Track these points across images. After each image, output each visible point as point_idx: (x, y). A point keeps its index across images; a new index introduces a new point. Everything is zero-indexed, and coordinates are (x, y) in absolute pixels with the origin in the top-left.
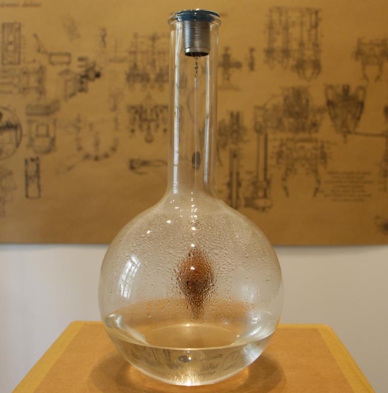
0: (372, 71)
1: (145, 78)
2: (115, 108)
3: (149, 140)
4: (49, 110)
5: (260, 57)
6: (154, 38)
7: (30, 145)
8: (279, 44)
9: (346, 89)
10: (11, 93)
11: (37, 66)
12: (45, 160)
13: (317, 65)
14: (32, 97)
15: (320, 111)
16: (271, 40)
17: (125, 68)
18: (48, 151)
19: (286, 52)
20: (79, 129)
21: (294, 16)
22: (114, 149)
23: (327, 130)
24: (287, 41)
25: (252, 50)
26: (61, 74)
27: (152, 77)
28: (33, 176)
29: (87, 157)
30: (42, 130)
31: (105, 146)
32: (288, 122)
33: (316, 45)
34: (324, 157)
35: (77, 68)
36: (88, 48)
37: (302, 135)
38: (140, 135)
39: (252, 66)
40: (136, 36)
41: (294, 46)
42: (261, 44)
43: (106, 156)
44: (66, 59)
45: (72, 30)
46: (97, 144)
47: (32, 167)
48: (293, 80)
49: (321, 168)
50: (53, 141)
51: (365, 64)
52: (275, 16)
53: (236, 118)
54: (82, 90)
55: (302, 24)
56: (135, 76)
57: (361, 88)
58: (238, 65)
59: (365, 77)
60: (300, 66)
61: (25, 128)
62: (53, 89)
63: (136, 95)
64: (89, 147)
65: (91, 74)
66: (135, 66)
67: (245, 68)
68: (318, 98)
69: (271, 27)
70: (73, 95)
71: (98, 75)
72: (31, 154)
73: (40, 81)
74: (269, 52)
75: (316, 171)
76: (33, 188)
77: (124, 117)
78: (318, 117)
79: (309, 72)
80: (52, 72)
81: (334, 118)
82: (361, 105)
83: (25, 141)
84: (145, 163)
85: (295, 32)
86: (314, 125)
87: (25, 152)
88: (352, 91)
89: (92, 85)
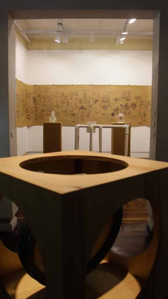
0: (138, 100)
1: (105, 102)
2: (100, 106)
3: (105, 111)
4: (90, 106)
5: (121, 98)
6: (106, 96)
7: (88, 111)
8: (124, 97)
9: (134, 103)
10: (85, 103)
11: (89, 100)
12: (90, 114)
13: (129, 100)
14: (88, 104)
15: (130, 106)
16: (123, 96)
17: (102, 100)
18: (90, 112)
19: (125, 98)
20: (95, 109)
21: (126, 92)
22: (100, 112)
23: (131, 109)
24: (125, 96)
25: (120, 97)
26: (92, 101)
27: (106, 101)
28: (88, 116)
29: (96, 113)
30: (90, 109)
31: (99, 111)
32: (125, 108)
33: (129, 97)
34: (130, 113)
35: (95, 100)
36: (96, 97)
37: (128, 110)
38: (104, 110)
39: (120, 100)
40: (103, 95)
41: (126, 97)
42: (121, 97)
43: (99, 113)
44: (93, 99)
45: (94, 94)
46: (98, 111)
47: (88, 114)
48: (126, 102)
49: (130, 115)
50: (91, 111)
51: (137, 99)
52: (124, 92)
53: (118, 107)
54: (95, 103)
55: (127, 94)
56: (103, 101)
57: (136, 103)
58: (118, 100)
59: (137, 101)
60: (127, 100)
61: (87, 109)
62: (91, 103)
63: (103, 104)
64: (96, 111)
65: (97, 101)
66: (103, 100)
67: (119, 100)
68: (130, 104)
69: (123, 94)
70: (94, 104)
71: (98, 101)
72: (88, 112)
73: (89, 102)
74: (123, 98)
75: (129, 115)
76: (88, 118)
77: (102, 107)
78: (130, 107)
79: (128, 101)
80: (91, 101)
81: (132, 107)
82: (136, 105)
83: (87, 111)
84: (105, 114)
85: (126, 95)
86: (129, 108)
87: (87, 112)
88: (135, 103)
89: (97, 102)
